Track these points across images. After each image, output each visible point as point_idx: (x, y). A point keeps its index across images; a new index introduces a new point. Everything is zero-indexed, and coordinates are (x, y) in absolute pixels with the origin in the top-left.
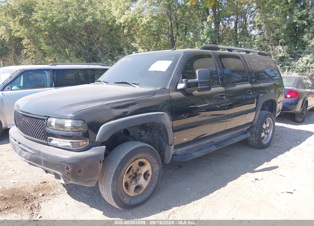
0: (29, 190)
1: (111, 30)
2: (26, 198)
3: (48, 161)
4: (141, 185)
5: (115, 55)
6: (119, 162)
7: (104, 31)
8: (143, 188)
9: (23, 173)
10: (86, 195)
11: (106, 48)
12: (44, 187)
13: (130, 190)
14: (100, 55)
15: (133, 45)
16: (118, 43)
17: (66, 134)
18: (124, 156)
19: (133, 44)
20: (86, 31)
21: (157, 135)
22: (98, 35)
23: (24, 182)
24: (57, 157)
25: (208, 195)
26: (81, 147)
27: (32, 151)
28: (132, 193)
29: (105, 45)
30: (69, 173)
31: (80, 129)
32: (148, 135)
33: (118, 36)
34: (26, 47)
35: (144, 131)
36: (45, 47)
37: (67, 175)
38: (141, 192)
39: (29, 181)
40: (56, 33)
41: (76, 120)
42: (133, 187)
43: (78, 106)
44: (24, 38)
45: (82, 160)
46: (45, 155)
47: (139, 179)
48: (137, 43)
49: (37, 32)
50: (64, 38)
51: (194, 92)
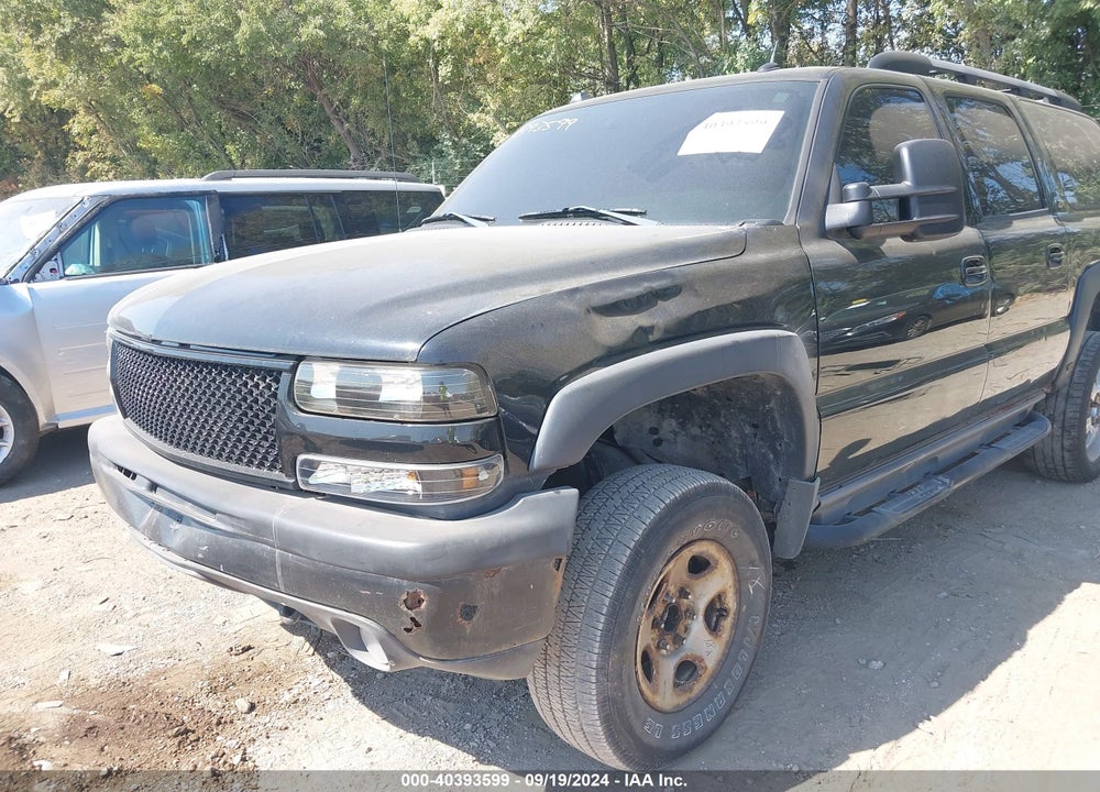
0: (189, 686)
1: (392, 70)
2: (183, 723)
3: (311, 567)
4: (696, 658)
5: (406, 161)
6: (624, 560)
7: (368, 73)
8: (706, 668)
9: (148, 609)
10: (440, 702)
11: (373, 134)
12: (247, 669)
13: (661, 684)
14: (355, 160)
15: (475, 119)
16: (414, 117)
17: (399, 437)
18: (640, 533)
19: (474, 117)
20: (299, 76)
21: (744, 437)
22: (343, 87)
23: (160, 648)
24: (359, 549)
25: (972, 690)
26: (469, 494)
27: (219, 520)
28: (666, 695)
29: (370, 125)
30: (417, 625)
31: (458, 412)
32: (694, 438)
33: (418, 92)
34: (84, 143)
35: (674, 423)
36: (150, 140)
37: (408, 630)
38: (698, 687)
39: (180, 643)
40: (190, 85)
41: (442, 365)
42: (667, 668)
43: (439, 305)
44: (75, 113)
45: (483, 559)
46: (289, 541)
47: (687, 629)
48: (488, 113)
49: (123, 87)
50: (222, 104)
51: (885, 245)
